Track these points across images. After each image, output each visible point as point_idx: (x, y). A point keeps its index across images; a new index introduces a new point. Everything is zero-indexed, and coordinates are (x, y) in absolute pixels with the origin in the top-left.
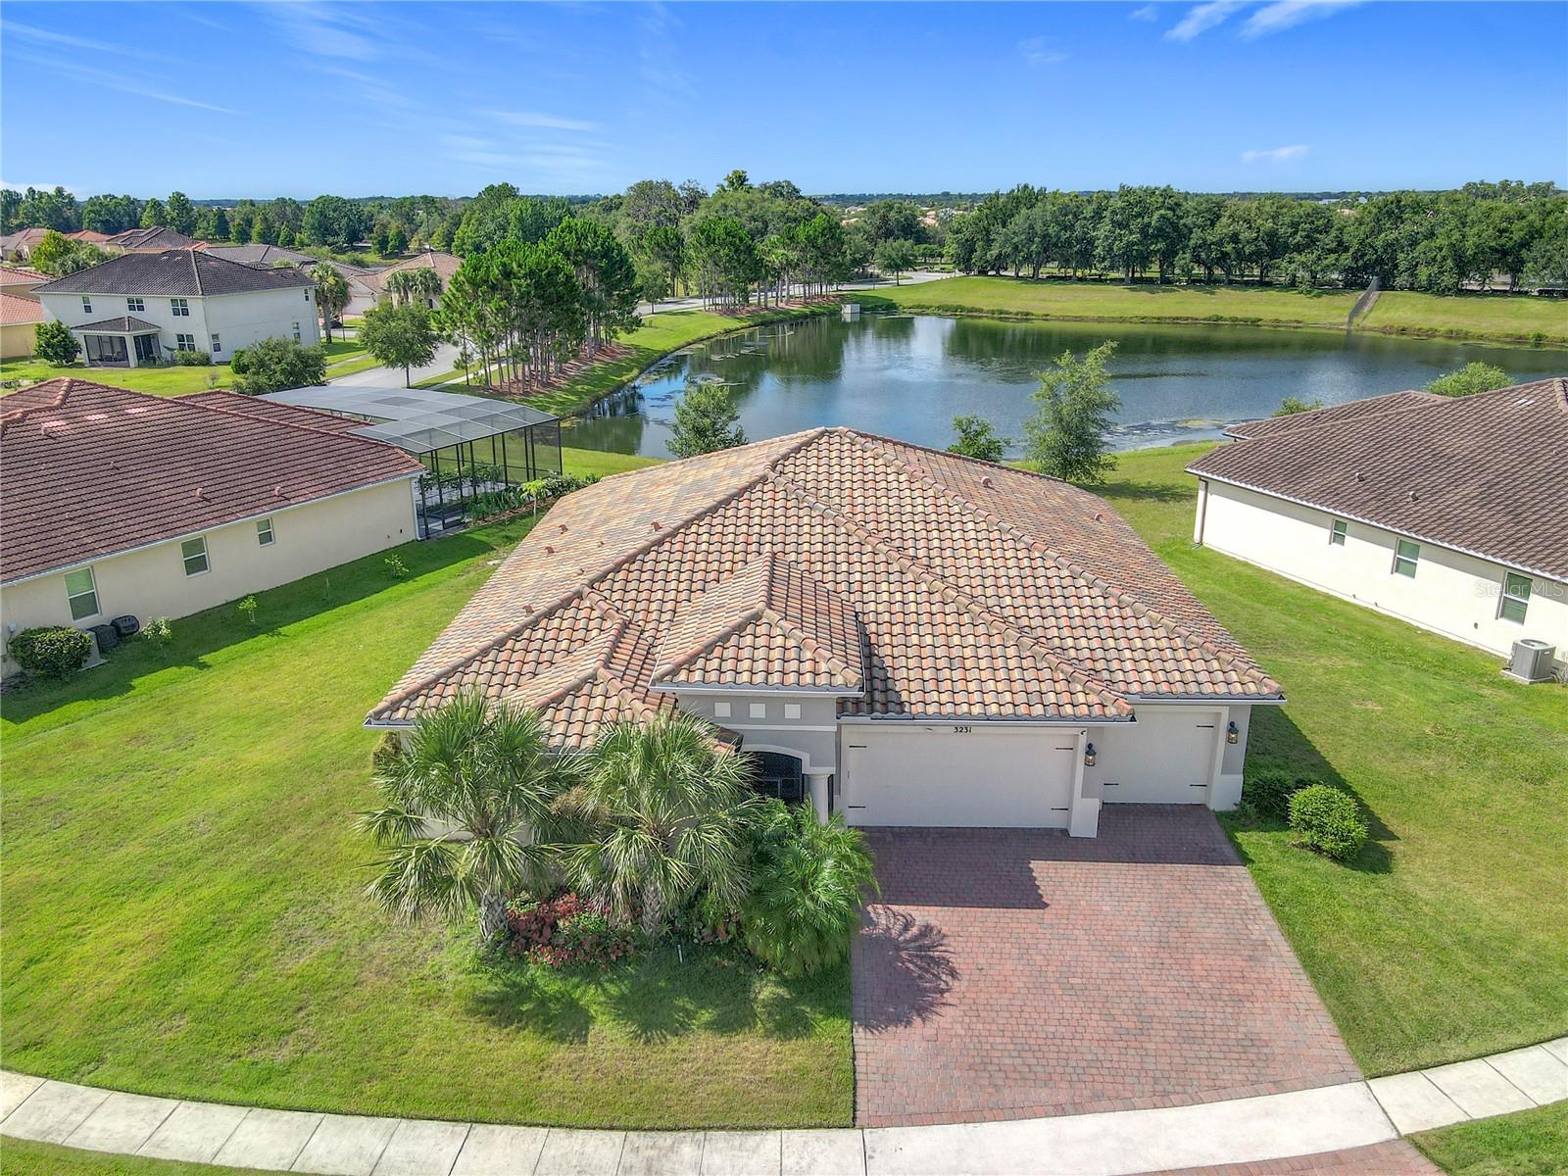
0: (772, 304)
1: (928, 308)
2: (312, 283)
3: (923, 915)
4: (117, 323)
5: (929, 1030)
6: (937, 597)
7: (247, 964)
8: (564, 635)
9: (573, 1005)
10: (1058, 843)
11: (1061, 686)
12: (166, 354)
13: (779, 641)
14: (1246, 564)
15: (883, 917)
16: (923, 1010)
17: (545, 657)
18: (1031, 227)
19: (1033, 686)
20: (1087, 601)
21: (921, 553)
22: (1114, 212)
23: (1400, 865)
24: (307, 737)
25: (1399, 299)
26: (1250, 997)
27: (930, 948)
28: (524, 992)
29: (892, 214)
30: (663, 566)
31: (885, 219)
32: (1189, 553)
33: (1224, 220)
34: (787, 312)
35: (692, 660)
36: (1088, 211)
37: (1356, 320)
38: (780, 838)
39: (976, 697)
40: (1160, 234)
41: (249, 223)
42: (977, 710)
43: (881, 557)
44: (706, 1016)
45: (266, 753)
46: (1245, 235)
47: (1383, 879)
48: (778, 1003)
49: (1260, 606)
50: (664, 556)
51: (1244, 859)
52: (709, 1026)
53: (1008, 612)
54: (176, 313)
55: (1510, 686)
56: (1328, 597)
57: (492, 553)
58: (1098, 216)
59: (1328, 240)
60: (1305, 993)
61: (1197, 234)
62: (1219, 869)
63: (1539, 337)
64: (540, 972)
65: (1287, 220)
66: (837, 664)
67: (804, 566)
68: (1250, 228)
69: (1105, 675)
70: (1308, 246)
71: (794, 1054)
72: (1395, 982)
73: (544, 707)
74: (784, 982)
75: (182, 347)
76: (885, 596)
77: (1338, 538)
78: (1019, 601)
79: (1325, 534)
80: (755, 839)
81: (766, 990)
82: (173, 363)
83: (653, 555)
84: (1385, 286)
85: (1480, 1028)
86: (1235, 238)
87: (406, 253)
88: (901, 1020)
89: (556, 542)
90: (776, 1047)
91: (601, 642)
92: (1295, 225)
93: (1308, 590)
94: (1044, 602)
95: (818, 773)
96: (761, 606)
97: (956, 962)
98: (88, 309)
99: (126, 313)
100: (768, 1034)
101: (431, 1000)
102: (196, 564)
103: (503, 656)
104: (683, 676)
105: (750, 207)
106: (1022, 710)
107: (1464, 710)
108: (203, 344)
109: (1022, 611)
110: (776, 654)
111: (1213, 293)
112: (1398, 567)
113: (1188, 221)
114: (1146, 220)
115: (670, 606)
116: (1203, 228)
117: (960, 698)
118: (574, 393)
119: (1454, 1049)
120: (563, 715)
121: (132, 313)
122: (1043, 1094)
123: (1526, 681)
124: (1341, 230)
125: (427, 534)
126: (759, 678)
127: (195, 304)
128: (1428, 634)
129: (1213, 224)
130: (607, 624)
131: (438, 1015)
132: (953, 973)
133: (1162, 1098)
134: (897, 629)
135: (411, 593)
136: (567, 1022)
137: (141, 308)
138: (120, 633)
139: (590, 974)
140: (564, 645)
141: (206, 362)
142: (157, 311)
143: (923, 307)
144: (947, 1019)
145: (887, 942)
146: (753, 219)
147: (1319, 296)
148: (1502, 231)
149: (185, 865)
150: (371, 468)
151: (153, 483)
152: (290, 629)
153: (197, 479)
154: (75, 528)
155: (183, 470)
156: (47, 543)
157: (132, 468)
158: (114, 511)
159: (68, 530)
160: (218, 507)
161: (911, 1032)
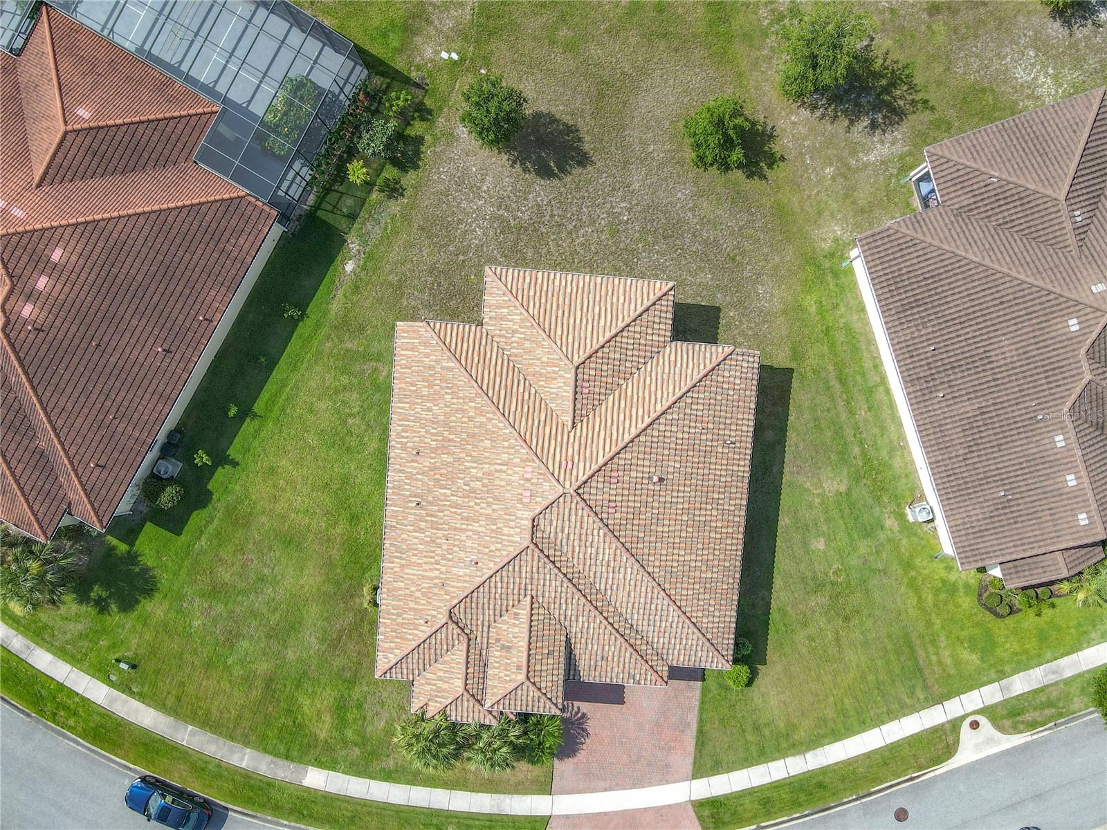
3: (583, 707)
5: (575, 760)
6: (603, 626)
8: (444, 642)
11: (642, 672)
13: (531, 694)
16: (575, 752)
17: (438, 652)
19: (632, 671)
20: (670, 619)
27: (582, 724)
30: (481, 600)
39: (609, 674)
43: (581, 602)
53: (634, 623)
60: (691, 747)
62: (691, 683)
67: (546, 605)
71: (536, 770)
76: (580, 624)
78: (640, 617)
83: (475, 595)
88: (568, 756)
90: (531, 766)
97: (589, 729)
103: (421, 651)
110: (529, 698)
117: (603, 674)
122: (602, 784)
132: (587, 735)
133: (634, 786)
140: (445, 646)
144: (582, 755)
150: (241, 241)
151: (128, 350)
152: (259, 406)
153: (149, 329)
154: (122, 425)
155: (134, 322)
156: (119, 447)
157: (106, 339)
158: (130, 397)
159: (120, 429)
160: (178, 356)
161: (570, 760)
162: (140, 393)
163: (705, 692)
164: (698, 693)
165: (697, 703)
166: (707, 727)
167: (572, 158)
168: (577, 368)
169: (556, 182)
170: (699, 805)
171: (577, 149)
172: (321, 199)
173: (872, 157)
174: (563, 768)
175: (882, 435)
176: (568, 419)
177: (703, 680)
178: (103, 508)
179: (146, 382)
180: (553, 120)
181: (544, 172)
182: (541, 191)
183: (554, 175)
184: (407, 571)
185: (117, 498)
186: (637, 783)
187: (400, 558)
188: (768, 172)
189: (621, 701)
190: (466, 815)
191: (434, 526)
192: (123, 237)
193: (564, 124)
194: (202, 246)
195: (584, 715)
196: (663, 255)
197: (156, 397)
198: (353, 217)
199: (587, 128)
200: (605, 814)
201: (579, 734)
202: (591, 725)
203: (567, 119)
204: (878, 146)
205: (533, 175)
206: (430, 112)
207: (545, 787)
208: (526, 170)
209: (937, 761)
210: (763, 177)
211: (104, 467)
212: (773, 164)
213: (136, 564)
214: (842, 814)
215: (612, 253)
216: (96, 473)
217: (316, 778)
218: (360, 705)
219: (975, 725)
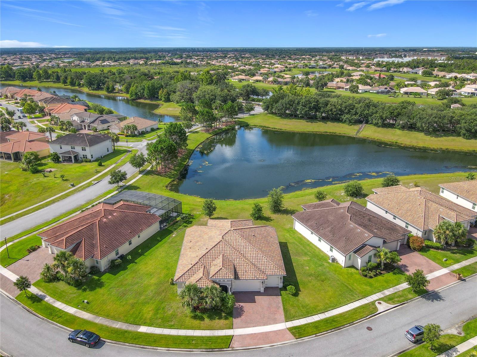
0: (218, 126)
1: (257, 126)
2: (111, 138)
3: (241, 304)
4: (69, 152)
5: (241, 318)
6: (244, 261)
7: (164, 313)
8: (197, 268)
9: (202, 317)
10: (259, 293)
11: (259, 275)
12: (81, 159)
13: (224, 272)
14: (301, 234)
15: (237, 304)
16: (241, 316)
17: (195, 272)
18: (283, 105)
19: (255, 275)
20: (264, 260)
21: (243, 253)
22: (302, 102)
23: (300, 295)
24: (158, 278)
25: (369, 128)
26: (276, 313)
27: (242, 308)
28: (197, 315)
29: (249, 88)
30: (208, 256)
31: (247, 90)
32: (292, 231)
33: (329, 106)
34: (221, 129)
35: (214, 275)
36: (296, 102)
37: (358, 134)
38: (225, 298)
39: (248, 277)
40: (314, 108)
41: (66, 78)
42: (248, 278)
43: (237, 255)
44: (217, 318)
45: (153, 281)
46: (334, 110)
47: (297, 297)
48: (225, 316)
49: (299, 245)
50: (208, 255)
51: (281, 295)
52: (217, 319)
53: (253, 262)
54: (83, 150)
55: (329, 263)
56: (311, 243)
57: (173, 233)
58: (298, 103)
59: (353, 111)
60: (283, 313)
61: (322, 109)
62: (278, 297)
63: (396, 143)
64: (198, 313)
65: (344, 106)
66: (231, 275)
67: (227, 256)
68: (335, 108)
69: (265, 272)
70: (349, 113)
71: (227, 322)
72: (293, 311)
73: (197, 282)
74: (225, 314)
75: (84, 157)
76: (237, 261)
77: (312, 233)
78: (255, 261)
79: (310, 232)
80: (222, 298)
81: (223, 314)
82: (82, 162)
83: (207, 255)
84: (367, 122)
85: (299, 316)
86: (331, 110)
87: (114, 91)
89: (190, 245)
90: (225, 321)
91: (202, 270)
92: (346, 107)
93: (308, 241)
94: (258, 261)
95: (229, 288)
96: (222, 267)
97: (245, 310)
98: (61, 148)
99: (70, 149)
100: (224, 320)
101: (187, 316)
102: (130, 244)
103: (189, 272)
104: (213, 278)
105: (211, 91)
106: (254, 278)
107: (320, 268)
108: (89, 157)
109: (255, 262)
110: (224, 274)
111: (326, 123)
112: (319, 240)
113: (321, 105)
114: (310, 105)
115: (210, 263)
116: (324, 107)
117: (246, 277)
118: (175, 170)
119: (296, 319)
120: (199, 283)
121: (72, 150)
122: (252, 325)
123: (331, 262)
124: (357, 109)
125: (161, 228)
126: (222, 278)
127: (87, 149)
128: (322, 252)
129: (327, 105)
130: (202, 267)
131: (188, 318)
132: (244, 312)
133: (264, 325)
134: (239, 266)
135: (162, 244)
136: (202, 319)
137: (74, 149)
138: (122, 257)
139: (204, 313)
140: (197, 270)
141: (90, 161)
142: (78, 149)
143: (256, 126)
145: (237, 308)
146: (212, 95)
147: (351, 125)
148: (391, 113)
149: (151, 299)
151: (122, 230)
152: (146, 254)
153: (128, 228)
155: (126, 226)
156: (112, 245)
157: (118, 228)
158: (119, 237)
160: (133, 234)
161: (239, 318)
163: (283, 298)
164: (280, 299)
174: (236, 321)
178: (103, 255)
179: (124, 236)
185: (107, 254)
189: (255, 302)
195: (242, 306)
198: (175, 229)
201: (241, 311)
206: (194, 218)
207: (231, 327)
211: (107, 248)
212: (272, 220)
217: (143, 329)
218: (163, 308)
219: (380, 303)
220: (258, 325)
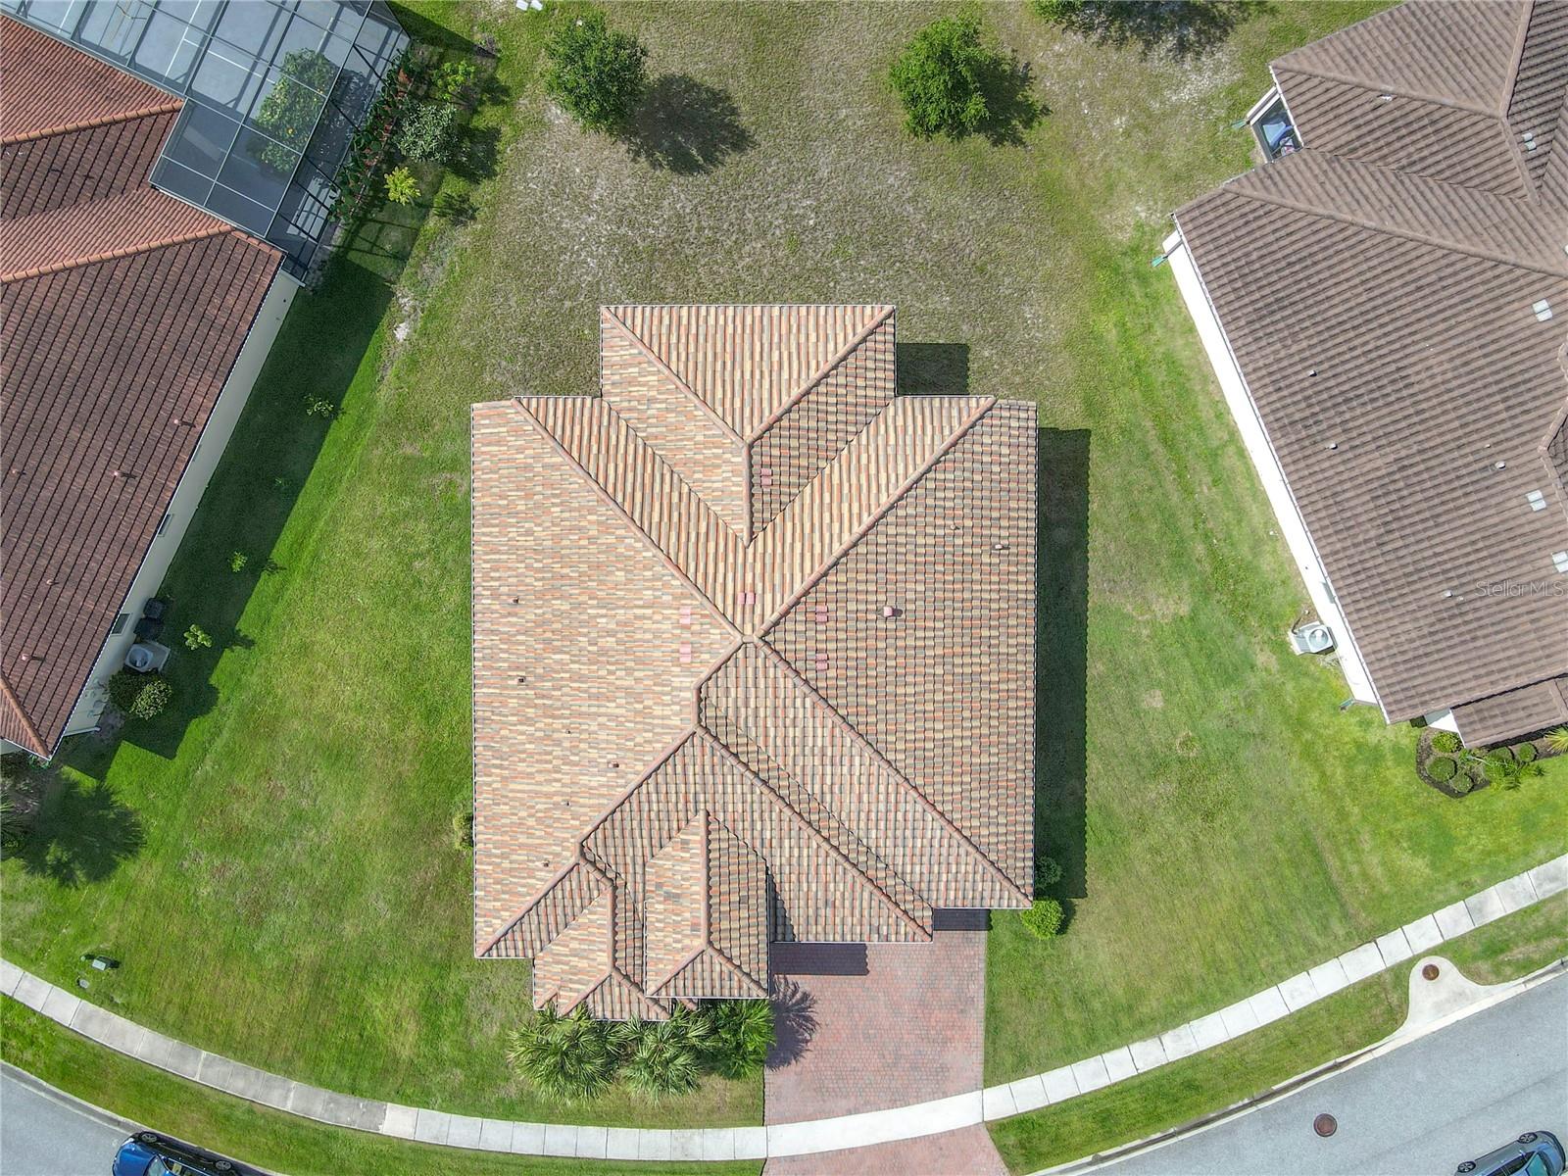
3: (804, 983)
5: (798, 1069)
13: (718, 967)
16: (797, 1055)
19: (875, 921)
27: (804, 1009)
30: (627, 824)
35: (669, 982)
39: (838, 929)
42: (838, 938)
49: (1160, 454)
62: (970, 934)
69: (925, 894)
71: (736, 1089)
76: (786, 851)
78: (881, 833)
83: (618, 815)
88: (786, 1062)
90: (730, 1082)
91: (601, 909)
94: (900, 833)
96: (703, 939)
97: (816, 1018)
104: (664, 992)
106: (866, 938)
109: (882, 843)
110: (715, 975)
117: (830, 929)
120: (598, 998)
122: (843, 1103)
133: (893, 1104)
138: (152, 618)
144: (808, 1058)
150: (230, 299)
151: (68, 477)
152: (279, 554)
153: (97, 443)
154: (67, 594)
155: (74, 434)
156: (66, 628)
157: (33, 463)
158: (76, 549)
159: (64, 600)
160: (146, 482)
161: (794, 1067)
162: (91, 542)
163: (993, 947)
164: (982, 950)
165: (982, 965)
166: (1002, 1003)
167: (724, 140)
168: (751, 446)
169: (702, 178)
170: (999, 1129)
171: (730, 126)
172: (352, 235)
173: (1185, 95)
174: (779, 1080)
175: (1239, 522)
176: (741, 527)
177: (989, 928)
178: (46, 723)
179: (99, 525)
180: (691, 85)
181: (683, 164)
182: (681, 194)
183: (699, 168)
184: (512, 786)
185: (66, 707)
186: (899, 1098)
187: (500, 767)
188: (1026, 135)
189: (863, 970)
190: (633, 1166)
191: (549, 713)
192: (48, 305)
193: (708, 90)
194: (171, 312)
195: (805, 996)
196: (873, 273)
197: (116, 547)
198: (401, 257)
199: (742, 92)
200: (852, 1151)
201: (800, 1025)
202: (818, 1012)
203: (711, 82)
204: (1193, 77)
205: (666, 170)
206: (505, 91)
207: (754, 1114)
208: (655, 164)
209: (1376, 1034)
210: (1018, 141)
211: (43, 660)
212: (1032, 120)
213: (110, 807)
214: (1229, 1130)
215: (796, 277)
216: (32, 670)
217: (399, 1122)
218: (459, 1003)
219: (1431, 973)
220: (867, 1103)
